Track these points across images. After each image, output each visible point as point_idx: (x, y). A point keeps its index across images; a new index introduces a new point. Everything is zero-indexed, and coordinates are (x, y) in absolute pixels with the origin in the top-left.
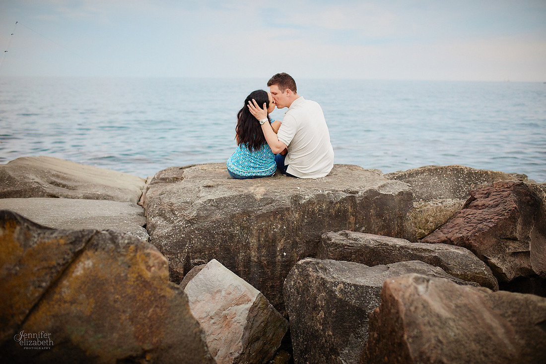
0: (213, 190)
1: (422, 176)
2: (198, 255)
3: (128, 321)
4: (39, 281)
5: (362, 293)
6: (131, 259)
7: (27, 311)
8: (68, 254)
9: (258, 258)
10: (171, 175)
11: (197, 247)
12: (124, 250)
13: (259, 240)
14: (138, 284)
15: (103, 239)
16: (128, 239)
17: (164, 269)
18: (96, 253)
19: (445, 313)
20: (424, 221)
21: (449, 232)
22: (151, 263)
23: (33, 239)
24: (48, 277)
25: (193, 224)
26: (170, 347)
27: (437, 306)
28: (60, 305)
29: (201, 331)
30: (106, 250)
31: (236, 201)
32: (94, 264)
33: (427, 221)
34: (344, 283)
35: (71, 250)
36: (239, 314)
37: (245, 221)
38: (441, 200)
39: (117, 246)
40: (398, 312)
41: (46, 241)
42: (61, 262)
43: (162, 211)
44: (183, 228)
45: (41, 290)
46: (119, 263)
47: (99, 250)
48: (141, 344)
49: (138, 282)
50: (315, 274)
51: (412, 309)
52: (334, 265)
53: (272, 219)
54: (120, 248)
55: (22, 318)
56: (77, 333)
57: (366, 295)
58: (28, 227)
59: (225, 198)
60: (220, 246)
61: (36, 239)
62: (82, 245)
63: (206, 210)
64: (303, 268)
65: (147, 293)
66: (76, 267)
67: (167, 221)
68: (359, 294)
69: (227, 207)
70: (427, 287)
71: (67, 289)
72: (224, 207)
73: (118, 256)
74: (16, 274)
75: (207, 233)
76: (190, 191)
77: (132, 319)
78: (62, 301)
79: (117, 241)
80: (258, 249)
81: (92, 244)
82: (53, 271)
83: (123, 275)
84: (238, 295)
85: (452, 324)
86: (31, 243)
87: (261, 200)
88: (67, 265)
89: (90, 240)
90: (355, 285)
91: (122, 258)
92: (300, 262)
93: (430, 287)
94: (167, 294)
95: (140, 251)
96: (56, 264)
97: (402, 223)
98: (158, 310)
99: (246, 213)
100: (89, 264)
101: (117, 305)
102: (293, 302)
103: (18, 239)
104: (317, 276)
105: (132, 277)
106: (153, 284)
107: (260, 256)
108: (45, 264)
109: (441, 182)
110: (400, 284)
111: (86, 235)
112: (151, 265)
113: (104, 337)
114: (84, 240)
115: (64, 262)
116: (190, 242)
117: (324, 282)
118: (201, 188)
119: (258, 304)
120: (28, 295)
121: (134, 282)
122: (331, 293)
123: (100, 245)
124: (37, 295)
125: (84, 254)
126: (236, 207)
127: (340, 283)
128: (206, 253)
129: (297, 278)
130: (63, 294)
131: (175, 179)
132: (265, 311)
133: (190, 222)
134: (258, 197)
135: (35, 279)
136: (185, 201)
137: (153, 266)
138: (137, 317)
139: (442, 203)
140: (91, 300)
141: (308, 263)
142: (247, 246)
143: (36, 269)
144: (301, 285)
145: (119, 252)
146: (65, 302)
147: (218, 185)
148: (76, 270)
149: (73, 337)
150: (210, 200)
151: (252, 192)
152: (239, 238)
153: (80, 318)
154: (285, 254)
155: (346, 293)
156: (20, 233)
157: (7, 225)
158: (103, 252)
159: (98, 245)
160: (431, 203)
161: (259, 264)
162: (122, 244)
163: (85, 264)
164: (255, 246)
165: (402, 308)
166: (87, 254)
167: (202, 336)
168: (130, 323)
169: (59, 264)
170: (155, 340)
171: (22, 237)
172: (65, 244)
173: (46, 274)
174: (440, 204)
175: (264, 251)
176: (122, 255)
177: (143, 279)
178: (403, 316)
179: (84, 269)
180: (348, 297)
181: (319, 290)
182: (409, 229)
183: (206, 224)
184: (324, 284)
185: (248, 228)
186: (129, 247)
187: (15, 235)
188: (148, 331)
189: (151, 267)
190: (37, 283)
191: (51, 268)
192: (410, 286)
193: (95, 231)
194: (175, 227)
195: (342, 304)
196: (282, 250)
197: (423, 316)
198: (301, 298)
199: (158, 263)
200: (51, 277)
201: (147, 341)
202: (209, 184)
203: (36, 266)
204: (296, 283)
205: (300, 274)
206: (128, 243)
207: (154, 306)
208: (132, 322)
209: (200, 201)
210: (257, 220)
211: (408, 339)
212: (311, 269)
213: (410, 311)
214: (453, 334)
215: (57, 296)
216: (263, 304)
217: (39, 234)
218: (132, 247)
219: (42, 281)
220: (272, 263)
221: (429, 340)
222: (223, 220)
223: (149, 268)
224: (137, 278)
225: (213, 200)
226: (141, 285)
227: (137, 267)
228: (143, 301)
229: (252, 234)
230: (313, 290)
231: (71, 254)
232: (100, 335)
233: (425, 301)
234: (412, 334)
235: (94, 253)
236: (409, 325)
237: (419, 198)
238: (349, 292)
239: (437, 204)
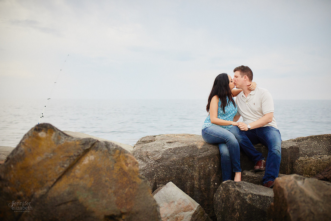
0: (172, 144)
1: (306, 141)
2: (161, 182)
3: (113, 194)
4: (63, 163)
5: (264, 200)
6: (117, 158)
7: (55, 180)
8: (81, 150)
9: (199, 186)
10: (148, 139)
11: (161, 177)
12: (113, 152)
13: (200, 174)
14: (120, 173)
15: (101, 145)
16: (116, 146)
17: (136, 166)
18: (97, 152)
19: (316, 198)
20: (309, 169)
21: (326, 174)
22: (128, 161)
23: (62, 140)
24: (68, 162)
25: (159, 162)
26: (137, 213)
27: (310, 192)
28: (74, 179)
29: (157, 206)
30: (103, 151)
31: (186, 150)
32: (95, 159)
33: (311, 169)
34: (252, 194)
35: (82, 148)
36: (185, 217)
37: (191, 162)
38: (320, 156)
39: (109, 150)
40: (283, 196)
41: (69, 141)
42: (76, 154)
43: (141, 156)
44: (153, 165)
45: (64, 169)
46: (110, 159)
47: (98, 151)
48: (119, 208)
49: (120, 172)
50: (233, 189)
51: (293, 193)
52: (246, 184)
53: (208, 161)
54: (110, 150)
55: (52, 183)
56: (82, 197)
57: (267, 202)
58: (59, 133)
59: (179, 148)
60: (175, 177)
61: (63, 140)
62: (88, 146)
63: (167, 154)
64: (226, 186)
65: (125, 179)
66: (84, 159)
67: (144, 162)
68: (262, 201)
69: (180, 153)
70: (303, 182)
71: (78, 170)
72: (178, 153)
73: (109, 156)
74: (51, 158)
75: (168, 168)
76: (159, 145)
77: (115, 193)
78: (75, 177)
79: (109, 147)
80: (199, 179)
81: (95, 147)
82: (71, 158)
83: (111, 166)
84: (185, 205)
85: (321, 204)
86: (60, 142)
87: (201, 149)
88: (79, 156)
89: (93, 145)
90: (259, 196)
91: (111, 157)
92: (224, 182)
93: (305, 182)
94: (137, 181)
95: (122, 153)
96: (73, 155)
97: (292, 167)
98: (131, 190)
99: (192, 157)
100: (92, 158)
101: (107, 184)
102: (219, 208)
103: (54, 140)
104: (235, 190)
105: (117, 168)
106: (129, 174)
107: (201, 184)
108: (67, 154)
109: (320, 145)
110: (285, 180)
111: (91, 141)
112: (129, 163)
113: (98, 201)
114: (90, 144)
115: (78, 154)
116: (157, 173)
117: (239, 194)
118: (165, 143)
119: (198, 212)
120: (57, 171)
121: (118, 171)
122: (243, 200)
123: (99, 148)
124: (61, 171)
125: (90, 152)
126: (186, 153)
127: (250, 194)
128: (167, 181)
129: (222, 193)
130: (76, 173)
131: (151, 141)
132: (203, 218)
133: (158, 161)
134: (199, 147)
135: (61, 162)
136: (155, 150)
137: (130, 163)
138: (118, 192)
139: (320, 157)
140: (92, 179)
141: (229, 183)
142: (192, 178)
143: (62, 156)
144: (225, 197)
145: (110, 153)
146: (77, 178)
147: (175, 142)
148: (84, 160)
149: (80, 198)
150: (170, 149)
151: (196, 144)
152: (187, 172)
153: (84, 188)
154: (216, 184)
155: (253, 200)
156: (55, 136)
157: (48, 132)
158: (101, 152)
159: (98, 147)
160: (313, 158)
161: (200, 189)
162: (112, 148)
163: (90, 158)
164: (197, 178)
165: (286, 192)
166: (91, 152)
167: (158, 208)
168: (114, 195)
169: (75, 155)
170: (128, 207)
171: (56, 139)
172: (79, 144)
173: (67, 160)
174: (319, 159)
175: (203, 181)
176: (111, 155)
177: (123, 171)
178: (286, 197)
179: (89, 160)
180: (254, 203)
181: (236, 199)
182: (297, 171)
183: (167, 163)
184: (239, 195)
185: (193, 166)
186: (116, 151)
187: (52, 137)
188: (124, 201)
189: (128, 164)
190: (62, 165)
191: (70, 157)
192: (291, 180)
193: (97, 140)
194: (148, 164)
195: (250, 208)
196: (214, 181)
197: (300, 197)
198: (224, 206)
199: (133, 162)
200: (70, 162)
201: (123, 207)
202: (170, 141)
203: (62, 155)
204: (221, 195)
205: (224, 189)
206: (115, 149)
207: (129, 187)
208: (115, 195)
209: (164, 150)
210: (198, 161)
211: (290, 211)
212: (230, 186)
213: (291, 194)
214: (322, 210)
215: (72, 174)
216: (201, 213)
217: (65, 138)
218: (118, 151)
219: (65, 164)
220: (208, 189)
221: (304, 211)
222: (177, 161)
223: (127, 164)
224: (120, 169)
225: (172, 149)
226: (122, 174)
227: (120, 163)
228: (122, 183)
229: (195, 170)
230: (232, 199)
231: (82, 151)
232: (95, 200)
233: (301, 189)
234: (293, 208)
235: (95, 152)
236: (291, 202)
237: (305, 154)
238: (255, 199)
239: (317, 158)
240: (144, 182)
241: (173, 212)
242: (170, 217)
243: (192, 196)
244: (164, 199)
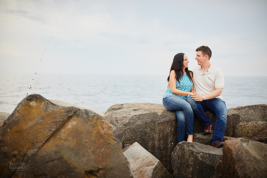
0: (137, 111)
1: (245, 110)
2: (128, 142)
3: (91, 153)
4: (50, 128)
5: (213, 158)
6: (95, 123)
7: (44, 141)
8: (65, 117)
9: (159, 145)
10: (117, 107)
11: (128, 138)
12: (92, 119)
13: (159, 136)
14: (97, 136)
15: (81, 112)
16: (94, 114)
17: (110, 130)
18: (78, 119)
19: (258, 157)
20: (246, 132)
21: (260, 136)
22: (104, 126)
23: (49, 108)
24: (55, 126)
25: (126, 126)
26: (112, 169)
27: (253, 153)
28: (59, 141)
30: (83, 117)
31: (148, 116)
32: (77, 124)
33: (248, 132)
34: (203, 153)
35: (66, 115)
36: (148, 171)
37: (153, 126)
38: (255, 122)
39: (88, 116)
40: (232, 155)
41: (55, 110)
42: (62, 120)
43: (112, 121)
44: (122, 128)
45: (51, 132)
46: (89, 125)
47: (80, 117)
48: (97, 165)
49: (97, 135)
50: (188, 148)
51: (240, 153)
52: (198, 145)
53: (166, 125)
54: (89, 117)
55: (41, 144)
56: (67, 155)
57: (215, 159)
58: (47, 103)
59: (143, 114)
60: (140, 138)
61: (51, 108)
62: (71, 114)
63: (133, 120)
64: (182, 146)
65: (102, 141)
66: (68, 124)
67: (114, 126)
68: (211, 158)
69: (144, 118)
70: (248, 144)
71: (63, 133)
72: (142, 119)
73: (89, 121)
74: (40, 123)
75: (134, 131)
76: (126, 112)
77: (93, 152)
78: (60, 139)
79: (88, 114)
80: (159, 140)
81: (77, 114)
82: (58, 124)
83: (90, 130)
84: (148, 161)
85: (262, 163)
86: (48, 110)
87: (161, 115)
88: (64, 122)
89: (75, 112)
90: (209, 154)
91: (90, 122)
92: (180, 143)
94: (111, 142)
95: (99, 120)
96: (59, 121)
97: (234, 130)
98: (107, 150)
99: (153, 122)
100: (74, 123)
101: (87, 145)
102: (176, 164)
103: (43, 108)
104: (189, 149)
105: (95, 132)
106: (105, 137)
107: (160, 144)
108: (54, 120)
109: (255, 113)
111: (74, 109)
112: (104, 127)
113: (79, 159)
114: (73, 111)
115: (63, 120)
116: (125, 135)
117: (192, 152)
118: (131, 111)
119: (158, 167)
120: (45, 134)
121: (95, 134)
122: (196, 158)
123: (80, 115)
124: (49, 134)
125: (72, 118)
126: (148, 118)
127: (201, 153)
128: (133, 141)
129: (178, 151)
130: (61, 136)
131: (119, 109)
132: (162, 171)
133: (125, 125)
134: (159, 114)
135: (49, 126)
136: (123, 116)
137: (105, 128)
138: (96, 152)
139: (256, 123)
140: (74, 140)
141: (184, 143)
142: (153, 139)
143: (50, 122)
144: (181, 154)
145: (89, 119)
146: (62, 140)
147: (139, 109)
148: (68, 125)
149: (64, 156)
150: (135, 115)
151: (157, 111)
152: (149, 134)
153: (68, 148)
154: (172, 144)
155: (204, 158)
156: (44, 105)
157: (38, 101)
158: (82, 119)
159: (79, 115)
160: (250, 123)
161: (159, 148)
162: (91, 116)
163: (72, 123)
164: (157, 139)
165: (234, 153)
166: (74, 119)
168: (92, 154)
169: (60, 121)
170: (104, 164)
171: (44, 107)
172: (64, 112)
173: (54, 125)
174: (255, 124)
175: (162, 142)
176: (90, 121)
177: (100, 134)
178: (234, 156)
179: (72, 125)
180: (205, 160)
181: (190, 156)
182: (238, 134)
183: (133, 127)
184: (192, 153)
185: (154, 129)
186: (94, 117)
187: (42, 106)
188: (101, 159)
189: (104, 128)
190: (50, 129)
191: (57, 122)
192: (238, 143)
193: (78, 109)
194: (118, 127)
195: (202, 163)
196: (171, 142)
197: (246, 157)
198: (180, 162)
199: (108, 127)
200: (56, 126)
201: (100, 164)
202: (135, 109)
203: (50, 121)
204: (178, 153)
205: (180, 149)
206: (94, 116)
207: (105, 147)
208: (94, 153)
209: (131, 116)
210: (158, 125)
211: (238, 168)
212: (185, 146)
213: (238, 154)
214: (263, 168)
215: (58, 137)
216: (161, 167)
217: (52, 106)
218: (95, 117)
219: (52, 128)
220: (166, 148)
221: (249, 168)
222: (141, 125)
223: (103, 128)
224: (97, 133)
225: (137, 115)
226: (99, 137)
227: (97, 127)
228: (99, 144)
229: (156, 132)
230: (187, 157)
231: (66, 117)
232: (77, 158)
233: (247, 150)
234: (240, 165)
235: (77, 118)
236: (238, 161)
237: (244, 120)
238: (206, 157)
239: (253, 124)
240: (117, 143)
241: (138, 166)
242: (135, 170)
243: (153, 153)
244: (131, 156)
